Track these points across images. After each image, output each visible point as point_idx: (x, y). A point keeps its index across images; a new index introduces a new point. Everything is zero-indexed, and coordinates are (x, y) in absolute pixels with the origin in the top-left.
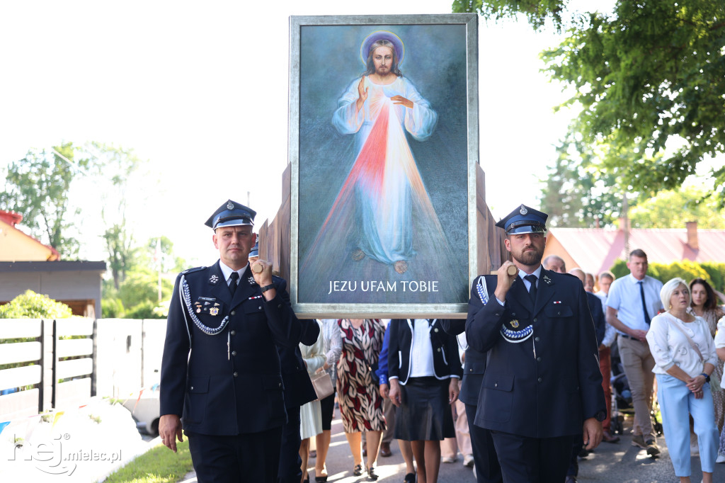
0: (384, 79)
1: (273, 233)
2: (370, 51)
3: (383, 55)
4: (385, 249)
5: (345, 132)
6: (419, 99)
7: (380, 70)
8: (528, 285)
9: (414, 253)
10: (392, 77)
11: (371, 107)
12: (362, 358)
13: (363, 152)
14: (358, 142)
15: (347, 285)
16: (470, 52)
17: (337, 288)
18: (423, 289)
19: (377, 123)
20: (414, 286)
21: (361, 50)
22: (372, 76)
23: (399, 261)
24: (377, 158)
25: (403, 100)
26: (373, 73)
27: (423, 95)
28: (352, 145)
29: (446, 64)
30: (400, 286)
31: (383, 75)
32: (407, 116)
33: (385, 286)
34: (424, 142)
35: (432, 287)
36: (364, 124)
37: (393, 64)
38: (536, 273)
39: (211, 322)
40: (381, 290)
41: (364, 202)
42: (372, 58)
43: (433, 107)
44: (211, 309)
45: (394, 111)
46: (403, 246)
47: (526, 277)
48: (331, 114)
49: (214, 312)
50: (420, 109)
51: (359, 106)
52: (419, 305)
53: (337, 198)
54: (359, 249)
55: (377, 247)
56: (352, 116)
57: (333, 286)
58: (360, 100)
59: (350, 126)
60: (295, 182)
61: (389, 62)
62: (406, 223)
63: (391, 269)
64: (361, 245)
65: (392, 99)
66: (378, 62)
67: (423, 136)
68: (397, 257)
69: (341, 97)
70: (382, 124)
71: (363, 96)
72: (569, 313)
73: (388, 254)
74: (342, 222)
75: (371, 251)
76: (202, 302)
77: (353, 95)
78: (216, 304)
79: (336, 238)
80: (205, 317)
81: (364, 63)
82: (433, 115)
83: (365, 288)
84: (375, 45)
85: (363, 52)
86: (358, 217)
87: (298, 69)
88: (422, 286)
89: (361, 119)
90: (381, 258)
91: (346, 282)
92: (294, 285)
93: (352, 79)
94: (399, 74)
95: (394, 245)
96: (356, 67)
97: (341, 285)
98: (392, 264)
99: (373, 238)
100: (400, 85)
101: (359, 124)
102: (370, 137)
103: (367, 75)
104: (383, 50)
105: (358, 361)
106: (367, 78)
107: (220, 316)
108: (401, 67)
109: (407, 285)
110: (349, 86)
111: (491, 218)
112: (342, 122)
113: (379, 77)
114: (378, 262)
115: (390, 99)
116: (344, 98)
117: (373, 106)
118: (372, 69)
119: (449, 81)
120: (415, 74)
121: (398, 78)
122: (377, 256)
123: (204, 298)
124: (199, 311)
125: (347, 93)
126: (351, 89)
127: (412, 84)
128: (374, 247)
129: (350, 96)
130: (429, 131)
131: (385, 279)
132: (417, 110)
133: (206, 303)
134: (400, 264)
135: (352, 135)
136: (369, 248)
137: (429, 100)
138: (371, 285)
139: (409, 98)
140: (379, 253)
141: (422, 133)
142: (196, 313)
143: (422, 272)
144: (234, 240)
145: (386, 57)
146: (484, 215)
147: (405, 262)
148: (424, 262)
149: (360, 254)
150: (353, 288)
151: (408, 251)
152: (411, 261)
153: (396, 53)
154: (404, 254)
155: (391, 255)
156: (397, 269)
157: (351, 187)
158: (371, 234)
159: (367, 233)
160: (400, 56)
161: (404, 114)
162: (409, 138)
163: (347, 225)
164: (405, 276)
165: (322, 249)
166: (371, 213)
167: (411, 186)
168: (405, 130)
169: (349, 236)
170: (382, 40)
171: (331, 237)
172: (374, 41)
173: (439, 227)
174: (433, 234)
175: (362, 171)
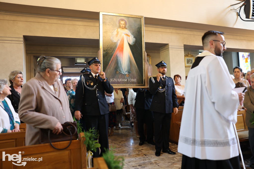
5: (114, 42)
6: (131, 35)
9: (131, 72)
10: (125, 29)
11: (120, 36)
13: (118, 47)
14: (117, 44)
15: (115, 80)
16: (143, 25)
18: (133, 81)
19: (121, 40)
20: (131, 80)
21: (117, 22)
24: (122, 49)
25: (127, 35)
27: (132, 34)
29: (137, 27)
30: (127, 80)
31: (123, 28)
32: (128, 39)
33: (124, 80)
34: (133, 45)
35: (135, 80)
36: (118, 40)
41: (119, 59)
42: (120, 24)
43: (134, 37)
44: (91, 84)
45: (125, 37)
49: (92, 84)
50: (131, 37)
52: (132, 85)
53: (112, 58)
54: (118, 71)
55: (122, 70)
56: (115, 38)
57: (111, 80)
58: (117, 34)
59: (115, 40)
61: (124, 25)
62: (129, 65)
63: (125, 76)
64: (118, 70)
65: (125, 34)
66: (121, 25)
69: (113, 33)
74: (114, 64)
77: (115, 33)
78: (92, 82)
79: (112, 68)
81: (118, 25)
82: (134, 39)
83: (119, 80)
84: (121, 21)
86: (117, 63)
90: (123, 73)
93: (115, 29)
94: (126, 29)
95: (126, 70)
97: (113, 80)
98: (126, 75)
99: (121, 68)
101: (117, 40)
102: (120, 43)
104: (123, 22)
106: (119, 29)
107: (94, 85)
108: (127, 27)
109: (129, 80)
110: (114, 31)
112: (113, 39)
119: (138, 31)
120: (130, 29)
121: (126, 30)
123: (89, 81)
127: (130, 31)
130: (133, 43)
133: (90, 82)
136: (120, 71)
137: (133, 35)
138: (121, 80)
139: (129, 35)
141: (132, 43)
143: (133, 77)
146: (147, 63)
147: (129, 74)
148: (133, 74)
149: (118, 72)
150: (116, 80)
151: (129, 72)
152: (130, 74)
153: (126, 23)
154: (128, 72)
155: (125, 72)
156: (127, 76)
157: (115, 55)
158: (121, 67)
159: (119, 67)
160: (126, 24)
161: (128, 38)
162: (129, 44)
163: (115, 65)
164: (129, 78)
165: (109, 71)
166: (120, 62)
167: (130, 56)
168: (128, 42)
169: (115, 68)
170: (122, 20)
171: (111, 68)
172: (120, 20)
173: (136, 66)
174: (135, 68)
175: (118, 52)
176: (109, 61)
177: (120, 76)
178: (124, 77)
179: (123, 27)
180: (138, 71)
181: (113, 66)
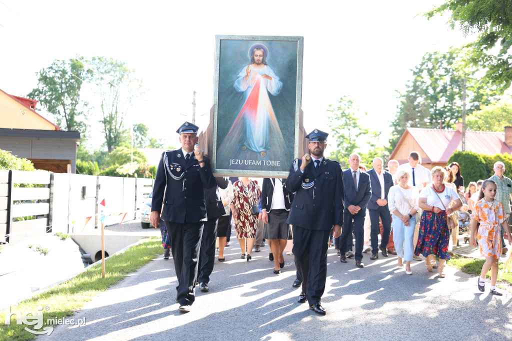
0: (259, 66)
1: (205, 136)
2: (253, 53)
3: (259, 55)
4: (256, 145)
5: (240, 91)
6: (275, 76)
7: (257, 62)
8: (316, 164)
9: (269, 148)
10: (263, 66)
11: (252, 79)
12: (247, 202)
13: (248, 100)
14: (246, 96)
15: (238, 161)
16: (299, 55)
17: (234, 163)
19: (255, 86)
20: (269, 163)
21: (248, 52)
22: (253, 65)
24: (254, 103)
25: (267, 77)
26: (254, 63)
27: (276, 74)
28: (243, 97)
29: (287, 60)
30: (262, 163)
31: (258, 64)
32: (269, 83)
33: (256, 163)
34: (276, 96)
35: (277, 163)
36: (249, 87)
37: (263, 59)
38: (320, 160)
39: (177, 174)
40: (254, 164)
41: (247, 124)
42: (253, 56)
43: (281, 80)
44: (178, 168)
45: (263, 81)
46: (264, 145)
47: (315, 161)
48: (233, 82)
50: (275, 81)
51: (247, 78)
52: (271, 172)
53: (235, 121)
54: (244, 145)
55: (253, 145)
56: (243, 83)
57: (232, 162)
58: (247, 75)
59: (242, 88)
60: (216, 113)
61: (261, 58)
62: (267, 134)
63: (258, 154)
64: (245, 143)
65: (262, 76)
66: (256, 58)
67: (276, 94)
68: (262, 150)
69: (238, 74)
70: (257, 88)
72: (332, 178)
73: (258, 148)
74: (237, 132)
75: (250, 147)
76: (173, 165)
77: (244, 73)
78: (180, 167)
79: (234, 140)
80: (174, 172)
81: (250, 58)
82: (281, 84)
83: (247, 163)
84: (255, 50)
86: (244, 131)
87: (219, 60)
88: (272, 163)
89: (247, 84)
90: (254, 150)
92: (214, 161)
93: (244, 66)
94: (265, 64)
95: (261, 144)
96: (246, 60)
97: (235, 161)
98: (260, 153)
99: (251, 141)
100: (266, 69)
101: (246, 87)
102: (251, 93)
103: (251, 64)
104: (259, 52)
105: (245, 203)
106: (251, 66)
108: (267, 61)
109: (266, 162)
111: (305, 133)
112: (238, 86)
113: (256, 65)
114: (253, 151)
116: (240, 75)
118: (253, 61)
119: (289, 68)
120: (273, 64)
121: (265, 66)
122: (253, 149)
123: (174, 163)
124: (172, 169)
126: (243, 70)
127: (272, 69)
128: (251, 144)
129: (242, 74)
130: (278, 91)
131: (256, 159)
133: (175, 166)
134: (263, 153)
135: (243, 92)
136: (249, 145)
137: (279, 77)
138: (249, 162)
139: (270, 76)
141: (275, 92)
142: (170, 170)
143: (273, 157)
144: (187, 139)
146: (302, 131)
147: (266, 152)
148: (274, 152)
149: (245, 148)
150: (241, 163)
152: (268, 151)
153: (265, 54)
154: (265, 148)
156: (261, 155)
157: (242, 116)
158: (250, 139)
159: (248, 138)
160: (266, 56)
161: (267, 83)
162: (269, 94)
163: (239, 134)
164: (265, 158)
165: (228, 144)
166: (251, 129)
167: (270, 116)
168: (268, 91)
169: (240, 139)
170: (258, 48)
171: (231, 140)
172: (255, 48)
173: (281, 136)
174: (278, 139)
175: (247, 109)
176: (230, 126)
177: (248, 155)
178: (257, 156)
180: (285, 145)
181: (236, 135)
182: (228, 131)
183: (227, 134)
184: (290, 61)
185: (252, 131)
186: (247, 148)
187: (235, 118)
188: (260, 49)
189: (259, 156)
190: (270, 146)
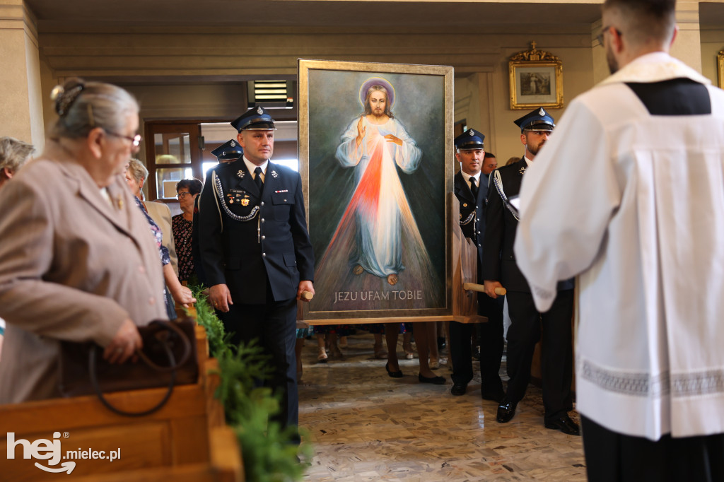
0: (379, 120)
2: (367, 95)
3: (378, 99)
4: (380, 265)
5: (347, 165)
6: (407, 137)
7: (376, 112)
9: (403, 267)
10: (385, 118)
13: (362, 182)
14: (358, 173)
15: (349, 295)
17: (341, 298)
19: (373, 158)
21: (360, 94)
22: (369, 117)
23: (392, 275)
24: (373, 188)
25: (394, 139)
26: (370, 114)
27: (410, 135)
28: (353, 177)
29: (428, 109)
30: (392, 295)
31: (378, 116)
32: (398, 152)
34: (411, 175)
36: (363, 158)
37: (386, 107)
40: (377, 299)
41: (363, 225)
42: (368, 101)
43: (418, 145)
44: (243, 200)
45: (386, 147)
46: (394, 262)
49: (245, 202)
50: (408, 146)
51: (359, 142)
53: (341, 221)
54: (359, 265)
55: (373, 263)
56: (352, 150)
57: (338, 297)
58: (359, 137)
59: (351, 160)
61: (382, 105)
62: (397, 245)
63: (384, 280)
64: (360, 262)
65: (386, 137)
66: (373, 105)
67: (410, 169)
68: (390, 271)
69: (343, 134)
70: (377, 160)
71: (361, 134)
74: (345, 242)
75: (368, 267)
77: (353, 133)
78: (246, 196)
79: (340, 256)
81: (363, 105)
82: (418, 152)
83: (364, 297)
84: (372, 89)
85: (362, 95)
86: (358, 238)
87: (307, 108)
89: (360, 154)
90: (377, 272)
91: (348, 293)
93: (352, 118)
94: (391, 116)
95: (387, 261)
96: (356, 109)
97: (344, 295)
98: (387, 277)
99: (371, 256)
100: (392, 126)
101: (358, 158)
102: (367, 169)
103: (365, 115)
104: (378, 94)
106: (364, 118)
108: (393, 110)
109: (397, 294)
110: (350, 125)
112: (344, 157)
113: (375, 117)
114: (374, 275)
115: (383, 137)
116: (346, 135)
117: (369, 143)
118: (369, 111)
119: (430, 123)
120: (404, 116)
121: (391, 119)
122: (374, 270)
123: (235, 191)
125: (348, 131)
126: (351, 128)
127: (402, 125)
128: (371, 263)
129: (350, 134)
130: (415, 166)
132: (406, 146)
133: (237, 195)
134: (391, 277)
135: (352, 169)
136: (367, 264)
137: (415, 139)
139: (399, 137)
140: (375, 268)
141: (409, 167)
143: (409, 284)
145: (380, 100)
146: (458, 237)
147: (396, 275)
148: (411, 275)
149: (360, 269)
150: (354, 297)
151: (398, 266)
152: (401, 274)
153: (389, 98)
154: (395, 269)
155: (385, 269)
156: (390, 281)
157: (352, 212)
158: (369, 253)
159: (364, 250)
160: (391, 100)
161: (395, 150)
162: (399, 171)
163: (349, 245)
164: (395, 287)
165: (329, 264)
166: (369, 235)
167: (401, 212)
168: (396, 164)
169: (350, 255)
170: (377, 85)
171: (335, 256)
172: (371, 86)
173: (423, 247)
174: (418, 252)
175: (361, 199)
176: (332, 230)
177: (367, 282)
178: (381, 284)
179: (381, 112)
180: (429, 262)
181: (343, 248)
182: (328, 239)
183: (327, 245)
184: (433, 111)
185: (373, 239)
186: (364, 270)
187: (340, 215)
188: (380, 88)
189: (385, 283)
190: (404, 266)
